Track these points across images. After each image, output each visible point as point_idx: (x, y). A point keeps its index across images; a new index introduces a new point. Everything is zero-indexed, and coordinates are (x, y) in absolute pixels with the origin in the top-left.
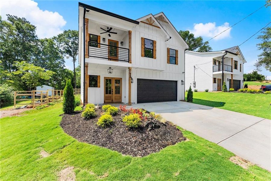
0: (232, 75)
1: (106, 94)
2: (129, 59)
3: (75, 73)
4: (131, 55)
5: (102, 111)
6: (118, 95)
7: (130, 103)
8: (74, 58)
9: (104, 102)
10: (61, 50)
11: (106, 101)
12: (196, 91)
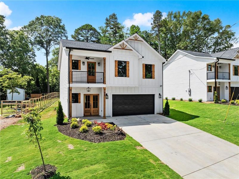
0: (229, 83)
1: (85, 108)
2: (104, 81)
3: (47, 69)
4: (105, 77)
5: (82, 124)
6: (96, 109)
7: (105, 117)
8: (47, 50)
9: (84, 115)
10: (31, 41)
11: (86, 114)
12: (190, 100)
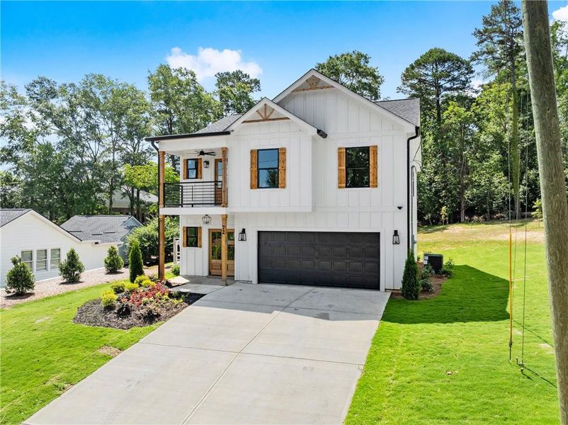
1: (212, 259)
4: (224, 192)
11: (212, 272)
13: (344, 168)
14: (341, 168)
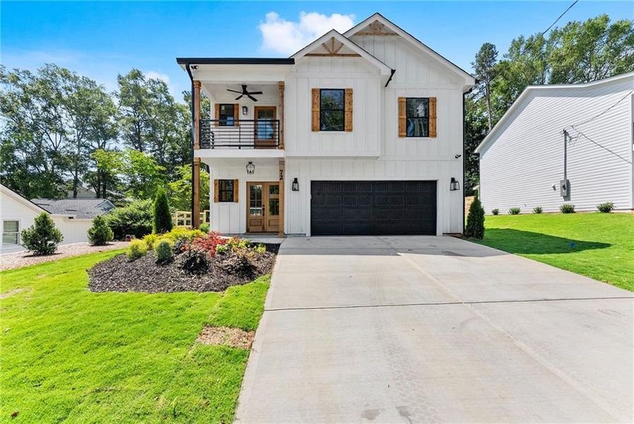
2: (279, 142)
4: (283, 131)
6: (275, 217)
9: (247, 231)
11: (252, 229)
12: (568, 210)
13: (405, 117)
14: (402, 117)
